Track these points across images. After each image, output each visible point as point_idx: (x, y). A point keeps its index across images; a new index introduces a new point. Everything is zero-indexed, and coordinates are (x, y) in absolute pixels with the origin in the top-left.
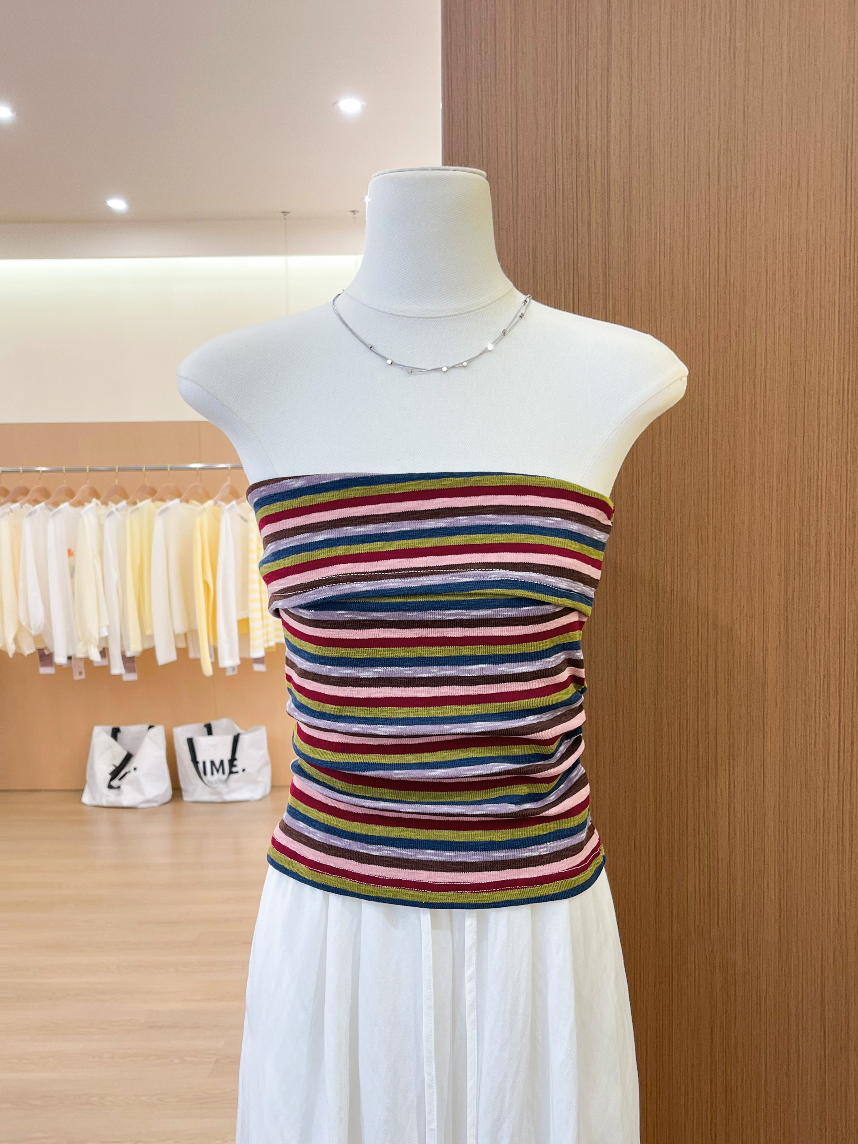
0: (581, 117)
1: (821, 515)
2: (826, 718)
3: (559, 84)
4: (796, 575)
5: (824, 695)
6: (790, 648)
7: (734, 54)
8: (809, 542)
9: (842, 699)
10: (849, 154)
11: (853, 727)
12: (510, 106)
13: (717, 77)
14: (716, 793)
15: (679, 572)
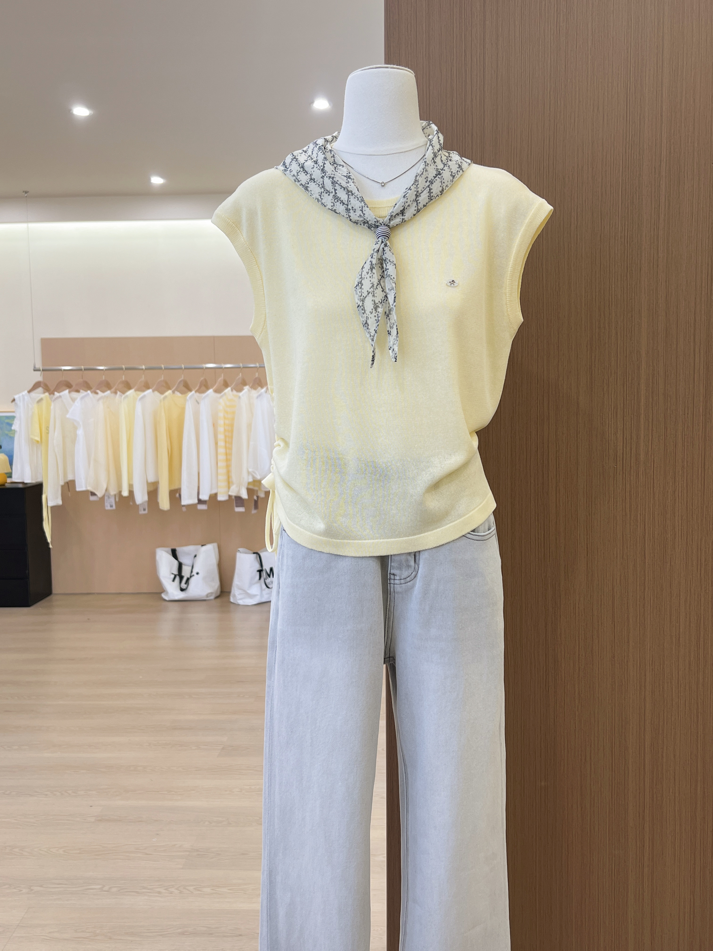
0: (467, 69)
1: (612, 311)
2: (615, 433)
3: (455, 49)
4: (597, 347)
5: (614, 419)
6: (593, 391)
7: (559, 30)
8: (605, 327)
9: (625, 423)
10: (628, 90)
11: (631, 439)
12: (425, 64)
13: (549, 44)
14: (548, 480)
15: (526, 346)
